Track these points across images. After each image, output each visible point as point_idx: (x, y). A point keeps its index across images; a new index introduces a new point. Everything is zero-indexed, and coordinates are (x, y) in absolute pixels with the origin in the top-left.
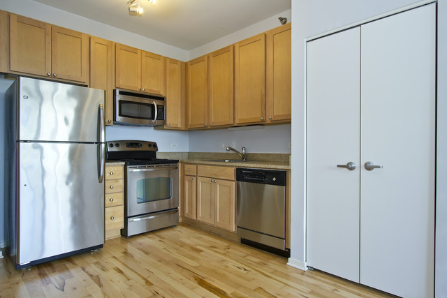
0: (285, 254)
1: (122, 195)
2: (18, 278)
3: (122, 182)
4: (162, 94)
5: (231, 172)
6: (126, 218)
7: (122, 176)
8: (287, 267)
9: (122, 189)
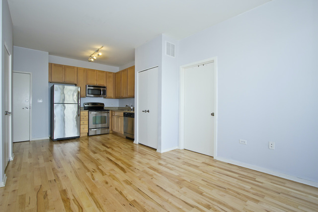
0: (133, 140)
1: (87, 121)
2: (54, 143)
3: (87, 117)
4: (105, 85)
5: (122, 114)
6: (89, 129)
7: (87, 115)
8: (133, 143)
9: (87, 119)
